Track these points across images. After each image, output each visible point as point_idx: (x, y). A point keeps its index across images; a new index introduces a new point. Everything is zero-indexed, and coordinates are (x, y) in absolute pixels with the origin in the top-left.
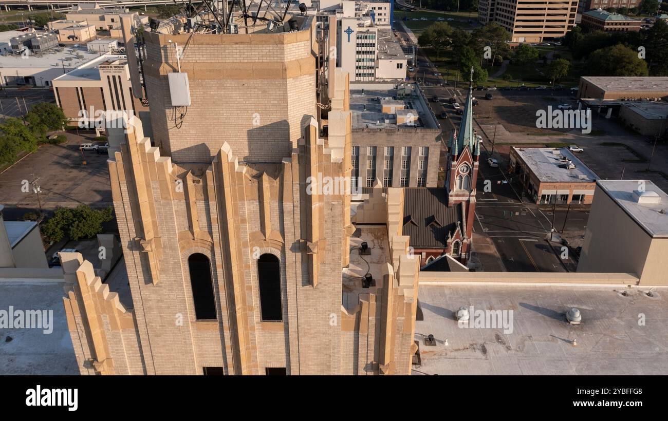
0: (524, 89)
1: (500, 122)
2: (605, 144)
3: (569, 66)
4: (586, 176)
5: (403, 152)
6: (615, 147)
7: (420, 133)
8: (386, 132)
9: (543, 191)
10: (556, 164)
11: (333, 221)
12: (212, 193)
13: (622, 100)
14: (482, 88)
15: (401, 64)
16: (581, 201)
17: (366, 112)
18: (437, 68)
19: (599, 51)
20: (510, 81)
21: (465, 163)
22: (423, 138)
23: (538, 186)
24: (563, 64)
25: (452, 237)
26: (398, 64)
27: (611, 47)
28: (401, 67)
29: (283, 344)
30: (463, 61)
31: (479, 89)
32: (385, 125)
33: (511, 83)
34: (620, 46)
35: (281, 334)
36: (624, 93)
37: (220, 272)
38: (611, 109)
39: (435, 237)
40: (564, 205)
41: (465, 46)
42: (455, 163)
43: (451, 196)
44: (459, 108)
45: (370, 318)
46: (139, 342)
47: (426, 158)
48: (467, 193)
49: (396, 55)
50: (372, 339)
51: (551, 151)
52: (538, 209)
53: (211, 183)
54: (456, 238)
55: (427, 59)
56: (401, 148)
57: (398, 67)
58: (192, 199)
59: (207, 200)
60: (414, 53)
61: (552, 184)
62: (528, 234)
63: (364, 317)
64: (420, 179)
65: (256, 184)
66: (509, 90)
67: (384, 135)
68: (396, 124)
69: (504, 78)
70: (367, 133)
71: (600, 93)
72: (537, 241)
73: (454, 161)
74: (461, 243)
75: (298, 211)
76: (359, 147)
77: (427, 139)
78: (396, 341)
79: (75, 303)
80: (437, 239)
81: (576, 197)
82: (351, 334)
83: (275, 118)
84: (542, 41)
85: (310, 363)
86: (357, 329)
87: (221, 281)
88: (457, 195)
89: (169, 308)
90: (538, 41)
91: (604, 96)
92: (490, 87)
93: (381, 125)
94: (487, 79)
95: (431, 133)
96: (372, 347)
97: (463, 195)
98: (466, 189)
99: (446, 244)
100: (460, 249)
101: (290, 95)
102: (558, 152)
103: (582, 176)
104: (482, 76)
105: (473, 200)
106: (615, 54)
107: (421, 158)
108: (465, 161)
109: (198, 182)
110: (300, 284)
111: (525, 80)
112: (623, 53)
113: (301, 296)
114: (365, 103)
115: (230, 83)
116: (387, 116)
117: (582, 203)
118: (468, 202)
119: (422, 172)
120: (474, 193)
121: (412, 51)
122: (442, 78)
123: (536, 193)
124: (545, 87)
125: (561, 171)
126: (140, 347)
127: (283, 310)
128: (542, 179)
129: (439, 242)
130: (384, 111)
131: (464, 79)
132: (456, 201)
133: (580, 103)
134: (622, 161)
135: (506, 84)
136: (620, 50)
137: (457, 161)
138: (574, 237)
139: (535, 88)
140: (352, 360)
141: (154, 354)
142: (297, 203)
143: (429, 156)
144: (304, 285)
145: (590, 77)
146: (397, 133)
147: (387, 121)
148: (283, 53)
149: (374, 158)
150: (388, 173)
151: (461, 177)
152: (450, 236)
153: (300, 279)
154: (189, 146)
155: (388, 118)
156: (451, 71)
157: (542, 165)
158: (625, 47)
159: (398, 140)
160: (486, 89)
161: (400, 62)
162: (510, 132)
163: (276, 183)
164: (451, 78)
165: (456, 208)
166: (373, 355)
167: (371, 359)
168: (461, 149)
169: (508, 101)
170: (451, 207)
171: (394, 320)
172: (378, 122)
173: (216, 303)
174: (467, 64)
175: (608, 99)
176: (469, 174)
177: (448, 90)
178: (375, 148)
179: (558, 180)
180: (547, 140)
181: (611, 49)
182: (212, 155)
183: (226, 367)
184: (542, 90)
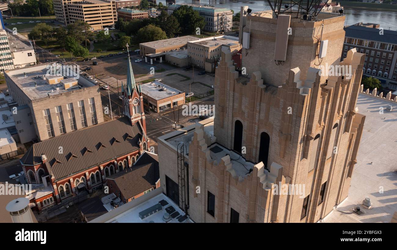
0: (111, 56)
1: (111, 76)
2: (168, 75)
3: (130, 39)
4: (174, 92)
5: (79, 105)
6: (173, 76)
7: (86, 91)
8: (65, 95)
9: (160, 105)
10: (157, 90)
13: (164, 52)
14: (88, 59)
15: (31, 53)
16: (177, 105)
17: (37, 86)
18: (50, 52)
19: (141, 29)
20: (101, 53)
21: (136, 98)
22: (89, 93)
23: (156, 103)
24: (126, 38)
25: (141, 142)
26: (28, 54)
28: (31, 55)
30: (69, 45)
31: (86, 60)
32: (58, 91)
33: (102, 53)
36: (164, 49)
38: (161, 58)
39: (132, 145)
40: (170, 109)
41: (67, 36)
42: (130, 100)
43: (133, 119)
44: (82, 73)
47: (94, 105)
48: (140, 115)
49: (24, 48)
51: (150, 84)
52: (160, 115)
54: (143, 141)
55: (40, 48)
56: (77, 102)
57: (29, 56)
60: (32, 45)
61: (162, 100)
62: (164, 129)
64: (93, 118)
66: (103, 57)
67: (64, 97)
68: (64, 89)
69: (97, 51)
70: (53, 99)
71: (153, 51)
72: (170, 130)
73: (130, 99)
74: (146, 143)
76: (49, 109)
77: (91, 93)
80: (133, 145)
81: (174, 104)
84: (103, 28)
88: (135, 118)
90: (100, 28)
91: (155, 51)
92: (92, 58)
93: (55, 92)
94: (89, 53)
95: (93, 89)
97: (138, 117)
98: (139, 113)
99: (139, 147)
100: (147, 146)
102: (154, 84)
103: (173, 92)
104: (86, 52)
105: (144, 118)
106: (150, 30)
107: (90, 105)
108: (136, 97)
111: (109, 50)
112: (153, 29)
114: (32, 81)
116: (56, 86)
117: (177, 106)
118: (142, 120)
119: (93, 113)
120: (143, 114)
121: (30, 44)
122: (59, 58)
123: (156, 107)
124: (122, 52)
125: (161, 93)
128: (157, 99)
129: (135, 147)
130: (51, 83)
131: (75, 56)
132: (135, 121)
133: (146, 57)
134: (181, 81)
135: (99, 54)
137: (131, 98)
138: (185, 123)
139: (117, 54)
143: (95, 103)
145: (144, 43)
146: (72, 94)
147: (58, 89)
149: (61, 113)
150: (72, 121)
151: (135, 107)
152: (140, 141)
155: (57, 87)
157: (151, 92)
159: (74, 98)
160: (90, 60)
161: (29, 52)
162: (120, 80)
165: (136, 125)
168: (132, 91)
169: (107, 64)
170: (134, 125)
172: (52, 90)
174: (72, 46)
175: (158, 53)
176: (139, 104)
178: (60, 107)
179: (164, 97)
180: (141, 80)
184: (121, 54)
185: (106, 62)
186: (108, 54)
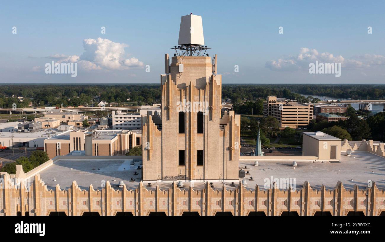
0: (290, 148)
11: (218, 101)
12: (187, 93)
14: (268, 148)
27: (331, 127)
29: (203, 141)
31: (266, 148)
33: (282, 145)
34: (335, 127)
35: (203, 137)
37: (187, 116)
45: (228, 131)
46: (162, 141)
50: (228, 139)
53: (187, 90)
58: (182, 95)
59: (186, 95)
63: (226, 131)
65: (199, 91)
66: (281, 148)
69: (278, 143)
75: (209, 98)
78: (235, 139)
79: (146, 127)
82: (222, 137)
83: (203, 76)
84: (297, 127)
85: (211, 147)
86: (224, 136)
87: (187, 120)
89: (172, 128)
90: (295, 127)
92: (271, 147)
94: (270, 143)
96: (228, 142)
101: (207, 70)
104: (267, 142)
109: (184, 91)
110: (208, 120)
111: (289, 144)
113: (209, 124)
115: (192, 68)
126: (162, 143)
127: (203, 129)
135: (279, 146)
136: (336, 128)
139: (295, 148)
140: (223, 147)
141: (166, 145)
142: (209, 96)
144: (210, 120)
148: (205, 61)
153: (209, 119)
154: (181, 83)
156: (250, 141)
158: (338, 127)
163: (204, 91)
164: (250, 143)
166: (228, 144)
167: (228, 146)
171: (234, 132)
173: (185, 127)
177: (250, 148)
181: (331, 128)
182: (187, 86)
183: (186, 150)
184: (299, 148)
185: (280, 152)
186: (287, 147)
